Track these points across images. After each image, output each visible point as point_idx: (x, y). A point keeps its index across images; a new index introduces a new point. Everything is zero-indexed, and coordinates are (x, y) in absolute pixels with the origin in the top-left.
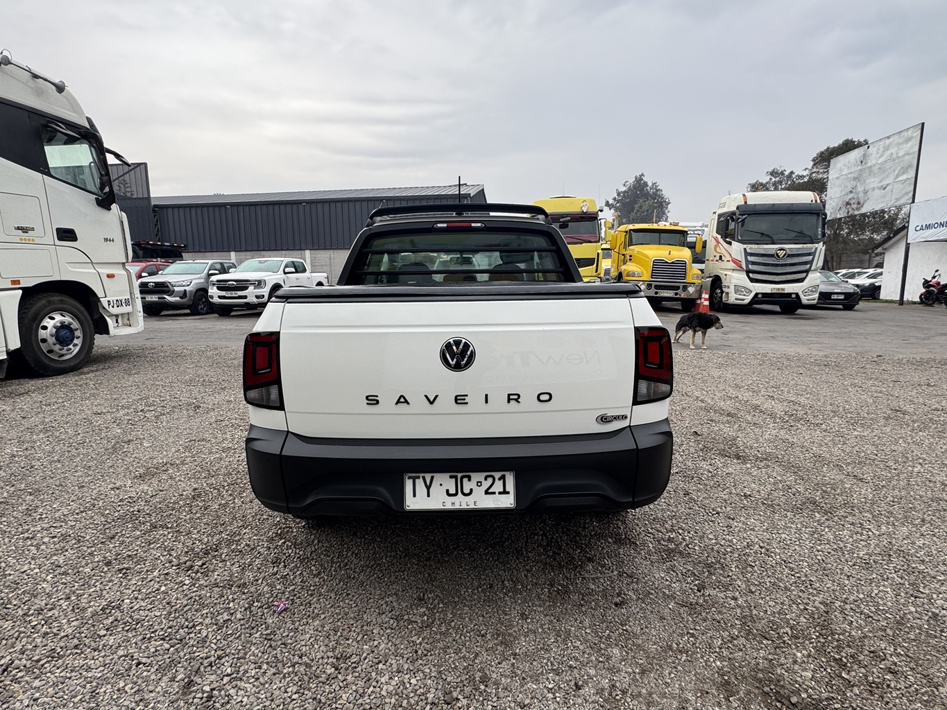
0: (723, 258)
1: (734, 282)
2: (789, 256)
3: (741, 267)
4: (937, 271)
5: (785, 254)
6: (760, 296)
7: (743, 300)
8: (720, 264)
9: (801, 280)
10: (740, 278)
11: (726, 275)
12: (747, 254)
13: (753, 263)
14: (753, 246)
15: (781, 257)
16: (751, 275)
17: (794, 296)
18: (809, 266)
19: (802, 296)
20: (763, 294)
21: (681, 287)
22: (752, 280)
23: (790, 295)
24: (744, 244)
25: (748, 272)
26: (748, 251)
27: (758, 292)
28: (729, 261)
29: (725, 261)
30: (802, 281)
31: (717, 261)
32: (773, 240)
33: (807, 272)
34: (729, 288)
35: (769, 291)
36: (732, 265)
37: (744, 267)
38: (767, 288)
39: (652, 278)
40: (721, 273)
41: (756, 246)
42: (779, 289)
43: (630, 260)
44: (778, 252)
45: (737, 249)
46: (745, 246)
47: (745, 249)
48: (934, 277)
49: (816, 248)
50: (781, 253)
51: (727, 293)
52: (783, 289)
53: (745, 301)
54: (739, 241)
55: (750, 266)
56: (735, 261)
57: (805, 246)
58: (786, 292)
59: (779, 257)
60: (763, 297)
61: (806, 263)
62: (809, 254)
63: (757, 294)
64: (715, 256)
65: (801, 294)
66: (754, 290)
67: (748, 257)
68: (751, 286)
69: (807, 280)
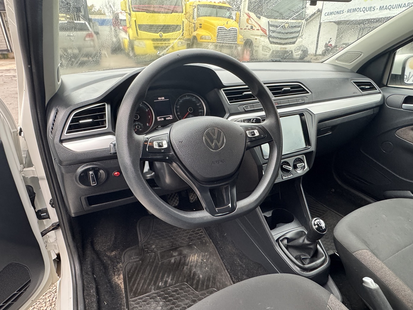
0: (254, 28)
1: (263, 43)
2: (292, 27)
3: (266, 34)
4: (331, 39)
5: (289, 26)
7: (266, 55)
8: (252, 32)
9: (294, 43)
10: (265, 41)
11: (256, 39)
12: (270, 25)
13: (273, 32)
14: (273, 20)
15: (286, 27)
16: (270, 39)
18: (299, 33)
19: (294, 52)
20: (276, 51)
21: (234, 47)
22: (271, 43)
23: (289, 52)
24: (268, 18)
25: (270, 37)
26: (270, 23)
27: (274, 49)
28: (259, 30)
29: (256, 29)
31: (249, 29)
32: (283, 16)
33: (297, 37)
34: (258, 47)
35: (279, 49)
36: (261, 32)
37: (268, 34)
38: (279, 47)
39: (217, 40)
40: (252, 38)
42: (284, 48)
43: (201, 27)
44: (285, 24)
45: (264, 21)
46: (269, 20)
47: (268, 22)
48: (329, 42)
49: (302, 23)
50: (287, 25)
51: (256, 51)
52: (286, 48)
54: (265, 16)
55: (271, 33)
56: (263, 30)
57: (298, 21)
58: (287, 50)
60: (276, 53)
61: (297, 32)
62: (299, 27)
63: (273, 51)
64: (247, 26)
65: (293, 51)
66: (271, 49)
67: (270, 27)
68: (270, 46)
69: (297, 42)
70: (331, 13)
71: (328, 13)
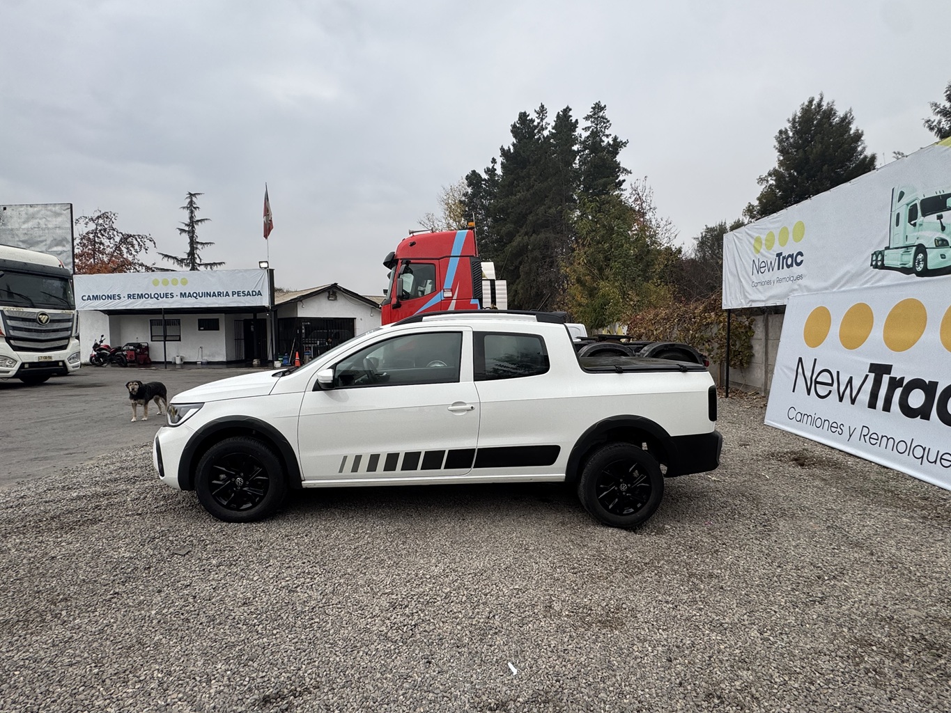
2: (53, 321)
4: (102, 336)
5: (48, 319)
6: (26, 366)
7: (8, 372)
9: (64, 347)
12: (6, 317)
13: (14, 328)
14: (12, 308)
15: (44, 322)
16: (12, 342)
17: (61, 364)
18: (70, 332)
19: (68, 363)
20: (29, 363)
22: (16, 348)
23: (57, 363)
25: (9, 338)
26: (6, 313)
27: (24, 361)
30: (65, 349)
32: (32, 303)
33: (68, 338)
35: (36, 361)
37: (4, 332)
38: (33, 357)
41: (15, 309)
42: (46, 357)
44: (41, 316)
46: (2, 307)
47: (2, 312)
48: (101, 342)
49: (74, 315)
50: (44, 318)
52: (50, 357)
53: (10, 374)
55: (11, 331)
57: (64, 311)
58: (53, 360)
59: (41, 322)
60: (30, 367)
61: (67, 329)
62: (69, 320)
63: (23, 364)
65: (66, 361)
66: (19, 359)
67: (8, 321)
68: (15, 354)
69: (69, 347)
70: (95, 298)
71: (89, 296)
